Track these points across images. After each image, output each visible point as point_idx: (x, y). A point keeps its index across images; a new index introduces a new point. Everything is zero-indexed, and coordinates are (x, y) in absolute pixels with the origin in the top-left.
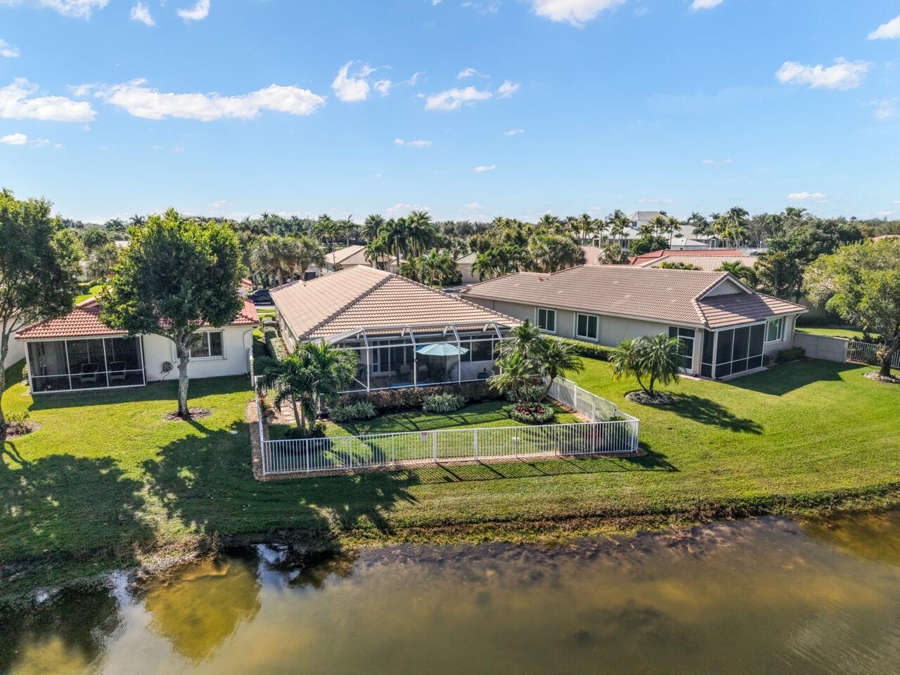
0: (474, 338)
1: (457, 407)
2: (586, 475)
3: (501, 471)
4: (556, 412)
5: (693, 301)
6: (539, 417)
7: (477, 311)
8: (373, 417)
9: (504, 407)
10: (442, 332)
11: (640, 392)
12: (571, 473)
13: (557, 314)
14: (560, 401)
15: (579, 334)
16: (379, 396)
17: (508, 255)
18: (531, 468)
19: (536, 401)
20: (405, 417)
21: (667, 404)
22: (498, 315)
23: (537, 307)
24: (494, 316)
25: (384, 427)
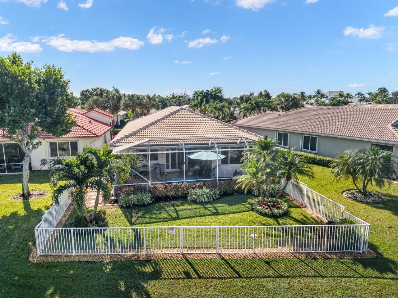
0: (231, 148)
1: (213, 199)
2: (320, 280)
3: (238, 268)
4: (290, 207)
5: (389, 126)
6: (276, 211)
7: (234, 130)
8: (149, 204)
9: (249, 200)
10: (208, 144)
11: (354, 191)
12: (305, 276)
13: (290, 135)
14: (292, 196)
15: (304, 148)
16: (155, 188)
17: (261, 104)
18: (267, 267)
19: (274, 197)
20: (173, 205)
21: (379, 203)
22: (249, 133)
23: (277, 131)
24: (246, 134)
25: (154, 214)
